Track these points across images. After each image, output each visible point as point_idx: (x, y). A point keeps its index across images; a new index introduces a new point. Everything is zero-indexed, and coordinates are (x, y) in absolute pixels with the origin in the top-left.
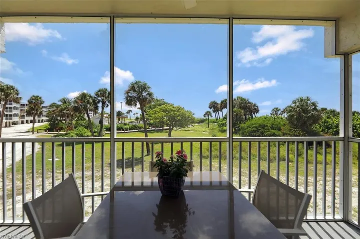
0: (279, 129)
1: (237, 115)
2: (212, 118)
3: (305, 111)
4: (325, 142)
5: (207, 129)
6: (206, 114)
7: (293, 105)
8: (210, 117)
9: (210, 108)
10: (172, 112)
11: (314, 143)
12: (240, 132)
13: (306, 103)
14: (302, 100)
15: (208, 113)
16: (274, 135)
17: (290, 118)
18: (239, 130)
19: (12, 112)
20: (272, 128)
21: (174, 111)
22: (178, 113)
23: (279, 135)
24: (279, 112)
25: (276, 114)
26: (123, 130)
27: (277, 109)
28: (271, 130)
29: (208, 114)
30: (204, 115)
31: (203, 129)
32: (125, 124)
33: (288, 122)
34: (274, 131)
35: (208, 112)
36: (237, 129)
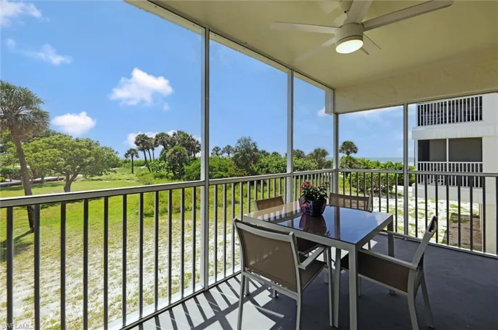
0: (226, 171)
1: (180, 155)
2: (138, 159)
3: (248, 151)
4: (263, 180)
5: (132, 175)
6: (129, 152)
7: (238, 145)
8: (134, 156)
9: (137, 144)
10: (77, 150)
11: (255, 182)
12: (185, 176)
13: (249, 143)
14: (245, 140)
15: (133, 152)
16: (222, 177)
17: (235, 159)
18: (184, 174)
20: (220, 170)
21: (80, 147)
22: (89, 151)
23: (227, 177)
24: (219, 152)
25: (217, 154)
27: (217, 148)
28: (219, 172)
29: (131, 152)
30: (126, 155)
31: (126, 176)
33: (233, 162)
34: (222, 173)
35: (131, 150)
36: (177, 173)
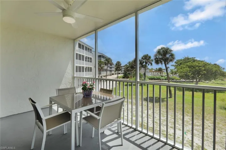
10: (197, 68)
19: (112, 69)
22: (203, 68)
26: (160, 80)
32: (162, 76)
